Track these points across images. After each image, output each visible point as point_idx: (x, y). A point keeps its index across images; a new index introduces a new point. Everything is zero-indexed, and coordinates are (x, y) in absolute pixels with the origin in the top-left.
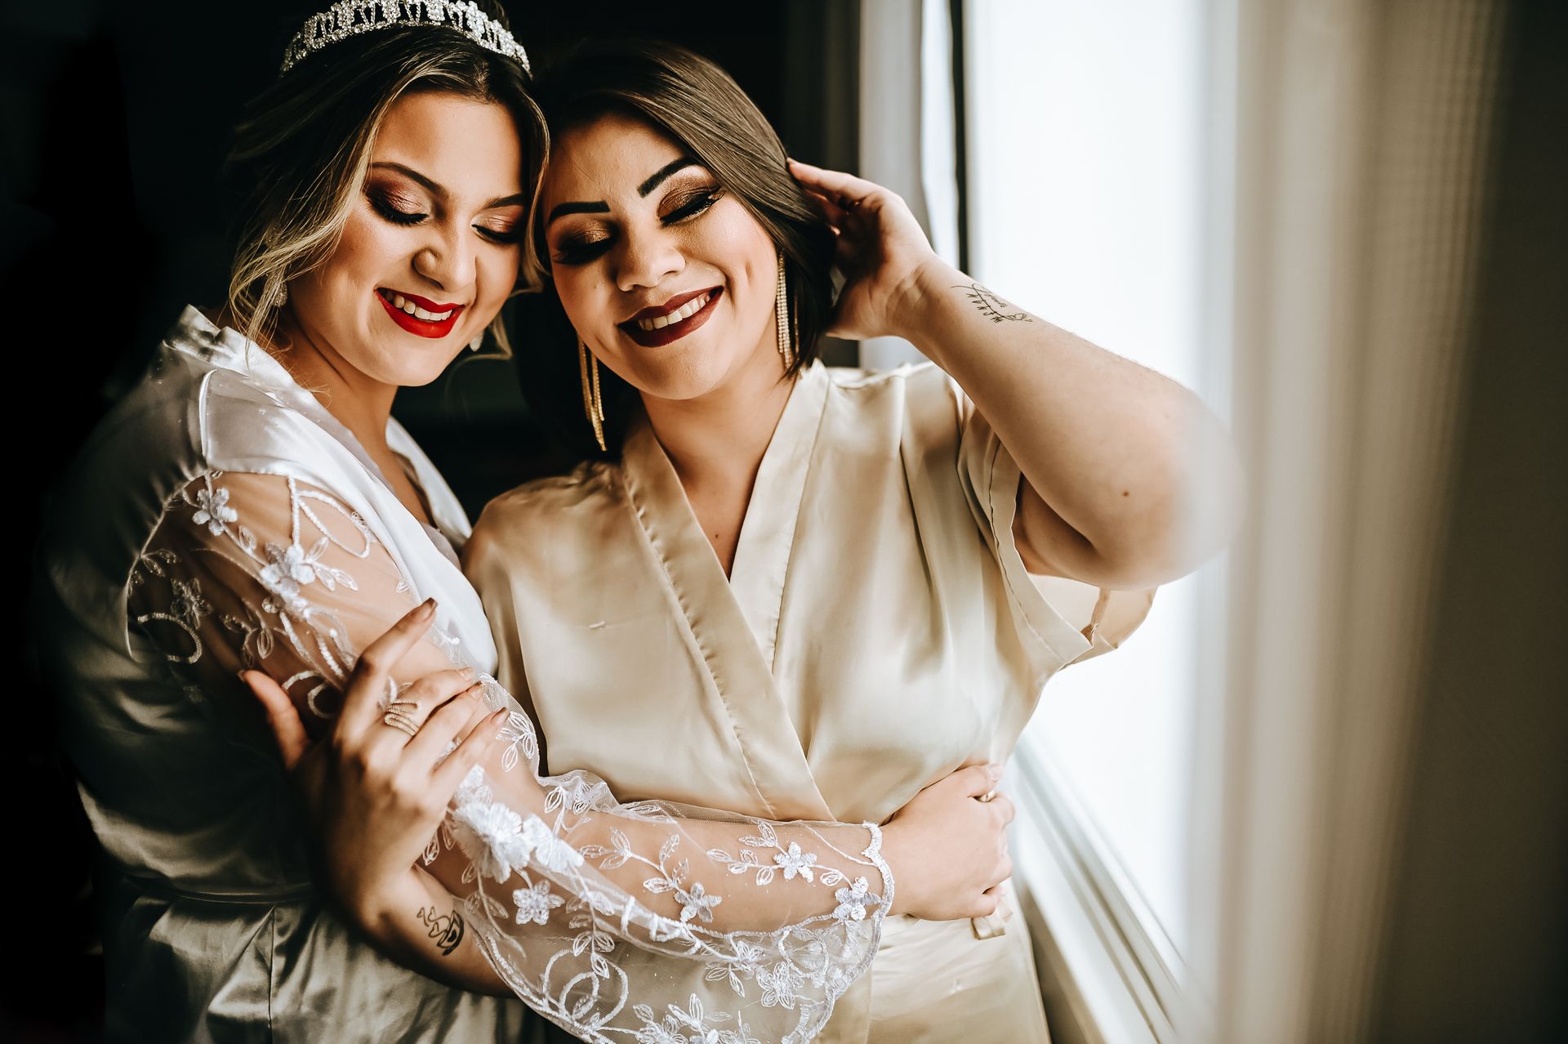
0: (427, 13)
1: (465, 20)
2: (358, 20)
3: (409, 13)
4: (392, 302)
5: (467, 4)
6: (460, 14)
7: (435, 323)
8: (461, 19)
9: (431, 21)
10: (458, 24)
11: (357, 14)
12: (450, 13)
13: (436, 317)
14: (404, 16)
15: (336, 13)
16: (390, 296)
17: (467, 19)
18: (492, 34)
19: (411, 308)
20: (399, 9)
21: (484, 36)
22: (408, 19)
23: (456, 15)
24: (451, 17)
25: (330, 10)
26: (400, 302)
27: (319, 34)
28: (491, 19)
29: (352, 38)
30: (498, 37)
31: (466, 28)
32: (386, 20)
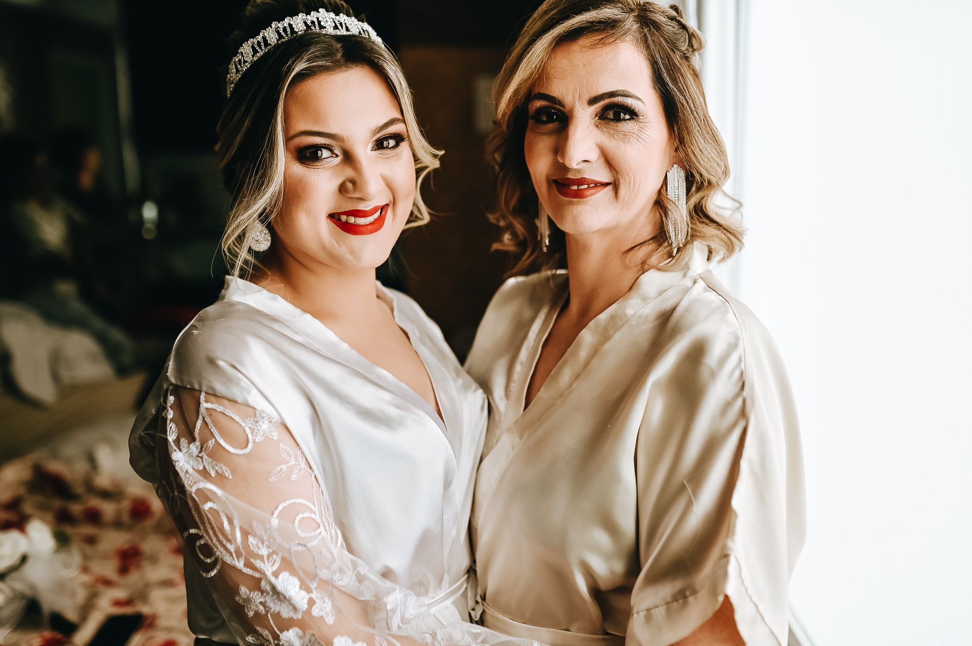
0: (294, 28)
1: (319, 22)
2: (255, 52)
3: (283, 34)
4: (339, 220)
5: (318, 12)
6: (315, 20)
7: (371, 224)
8: (316, 23)
9: (297, 32)
10: (315, 27)
11: (253, 47)
12: (309, 23)
13: (370, 219)
14: (280, 36)
15: (242, 53)
16: (336, 216)
17: (321, 21)
18: (341, 24)
19: (352, 220)
20: (276, 34)
21: (336, 27)
22: (284, 38)
23: (313, 22)
24: (310, 24)
25: (239, 53)
26: (344, 218)
27: (238, 71)
28: (337, 14)
29: (254, 65)
30: (345, 24)
31: (321, 27)
32: (270, 44)
